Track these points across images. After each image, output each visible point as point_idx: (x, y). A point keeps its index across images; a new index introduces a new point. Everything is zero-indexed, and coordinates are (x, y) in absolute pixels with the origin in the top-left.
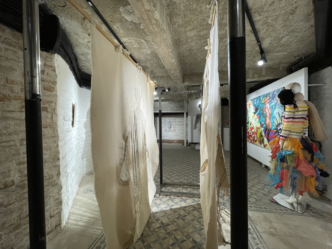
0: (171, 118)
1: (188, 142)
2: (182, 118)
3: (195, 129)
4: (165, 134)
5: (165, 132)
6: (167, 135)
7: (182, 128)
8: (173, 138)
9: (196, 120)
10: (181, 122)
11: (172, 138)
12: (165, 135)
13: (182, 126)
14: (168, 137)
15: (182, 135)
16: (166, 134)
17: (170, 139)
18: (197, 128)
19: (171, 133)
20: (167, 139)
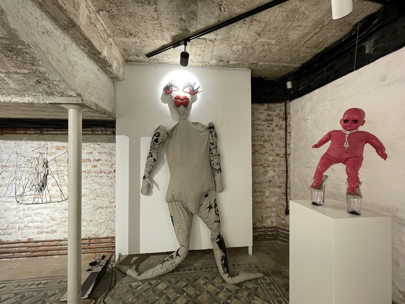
0: (49, 144)
1: (117, 254)
2: (97, 147)
3: (148, 190)
4: (15, 216)
5: (15, 205)
6: (26, 220)
7: (97, 186)
8: (54, 232)
9: (151, 155)
10: (95, 163)
11: (49, 230)
12: (13, 219)
13: (98, 180)
14: (33, 230)
15: (97, 217)
16: (21, 213)
17: (43, 237)
18: (155, 189)
19: (45, 211)
20: (25, 239)
